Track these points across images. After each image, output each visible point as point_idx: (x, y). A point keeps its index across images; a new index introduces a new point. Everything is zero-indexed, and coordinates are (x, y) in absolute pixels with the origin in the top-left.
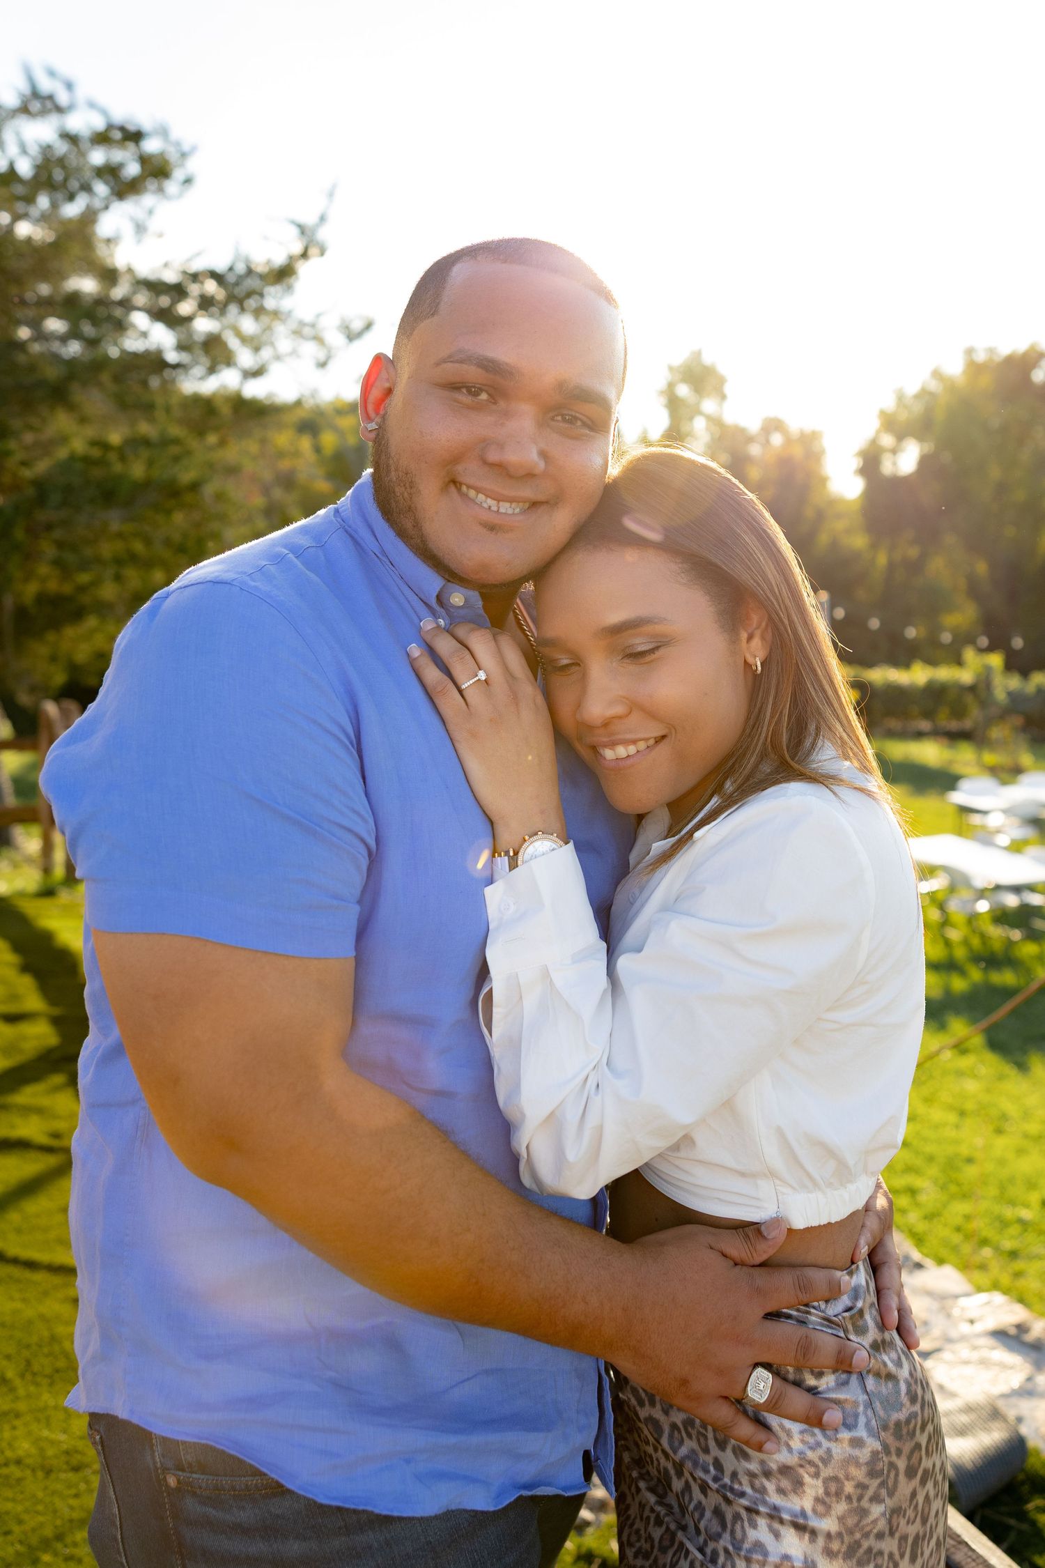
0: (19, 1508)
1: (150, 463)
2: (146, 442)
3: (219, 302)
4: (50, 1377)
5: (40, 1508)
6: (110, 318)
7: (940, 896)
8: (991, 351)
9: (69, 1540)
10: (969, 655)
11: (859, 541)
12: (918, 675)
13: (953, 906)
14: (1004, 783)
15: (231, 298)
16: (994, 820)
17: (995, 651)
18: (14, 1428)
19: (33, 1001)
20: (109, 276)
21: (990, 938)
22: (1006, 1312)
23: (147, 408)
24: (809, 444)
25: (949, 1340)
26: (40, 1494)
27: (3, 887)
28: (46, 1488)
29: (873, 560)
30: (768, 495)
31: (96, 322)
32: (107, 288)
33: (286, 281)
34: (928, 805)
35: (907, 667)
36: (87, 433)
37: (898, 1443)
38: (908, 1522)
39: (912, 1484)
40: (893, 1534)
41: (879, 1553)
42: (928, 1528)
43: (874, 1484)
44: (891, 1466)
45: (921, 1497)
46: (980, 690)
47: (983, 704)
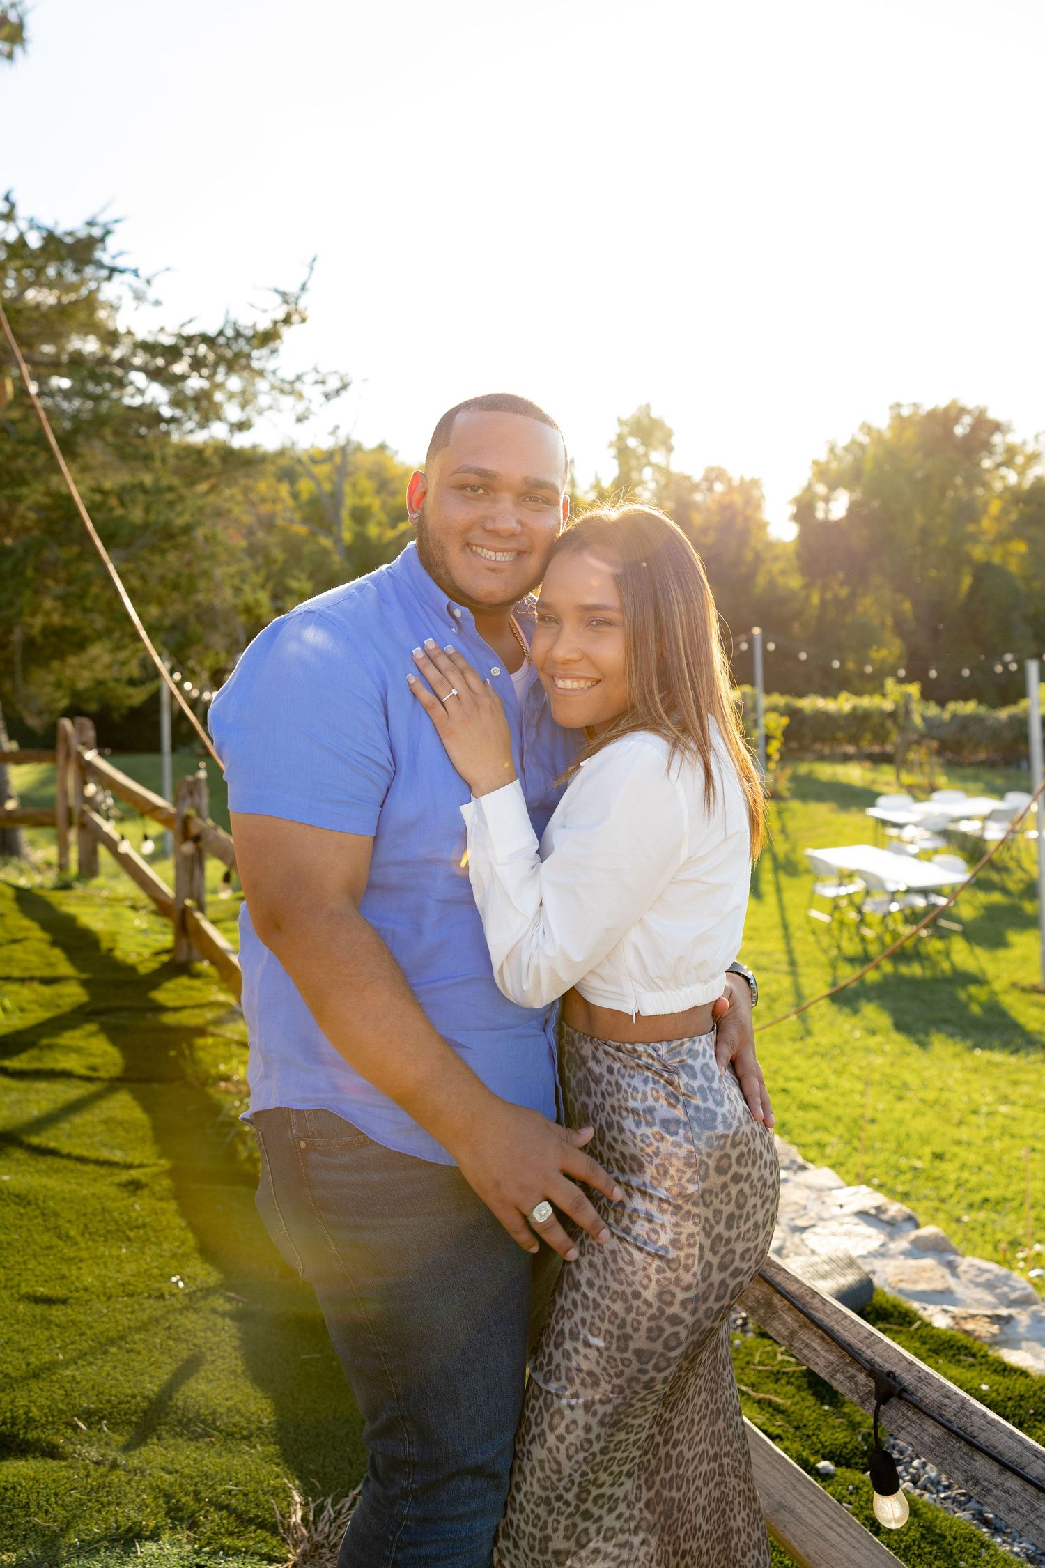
0: (89, 1319)
1: (147, 510)
2: (141, 487)
3: (209, 364)
4: (104, 1236)
5: (104, 1319)
6: (111, 378)
7: (857, 900)
8: (916, 406)
9: (129, 1339)
10: (890, 684)
11: (795, 582)
12: (844, 703)
13: (867, 909)
14: (916, 799)
15: (220, 359)
16: (908, 833)
18: (80, 1268)
19: (64, 968)
20: (111, 338)
21: (901, 936)
22: (868, 1198)
23: (147, 458)
24: (749, 492)
25: (822, 1219)
26: (105, 1311)
27: (23, 882)
28: (108, 1307)
29: (808, 598)
30: (710, 539)
31: (98, 380)
32: (108, 349)
33: (272, 345)
34: (850, 820)
35: (835, 696)
36: (89, 481)
37: (709, 1150)
38: (721, 1202)
39: (723, 1179)
40: (707, 1205)
41: (699, 1216)
42: (745, 1212)
43: (689, 1172)
44: (702, 1162)
45: (734, 1190)
46: (899, 716)
47: (902, 730)
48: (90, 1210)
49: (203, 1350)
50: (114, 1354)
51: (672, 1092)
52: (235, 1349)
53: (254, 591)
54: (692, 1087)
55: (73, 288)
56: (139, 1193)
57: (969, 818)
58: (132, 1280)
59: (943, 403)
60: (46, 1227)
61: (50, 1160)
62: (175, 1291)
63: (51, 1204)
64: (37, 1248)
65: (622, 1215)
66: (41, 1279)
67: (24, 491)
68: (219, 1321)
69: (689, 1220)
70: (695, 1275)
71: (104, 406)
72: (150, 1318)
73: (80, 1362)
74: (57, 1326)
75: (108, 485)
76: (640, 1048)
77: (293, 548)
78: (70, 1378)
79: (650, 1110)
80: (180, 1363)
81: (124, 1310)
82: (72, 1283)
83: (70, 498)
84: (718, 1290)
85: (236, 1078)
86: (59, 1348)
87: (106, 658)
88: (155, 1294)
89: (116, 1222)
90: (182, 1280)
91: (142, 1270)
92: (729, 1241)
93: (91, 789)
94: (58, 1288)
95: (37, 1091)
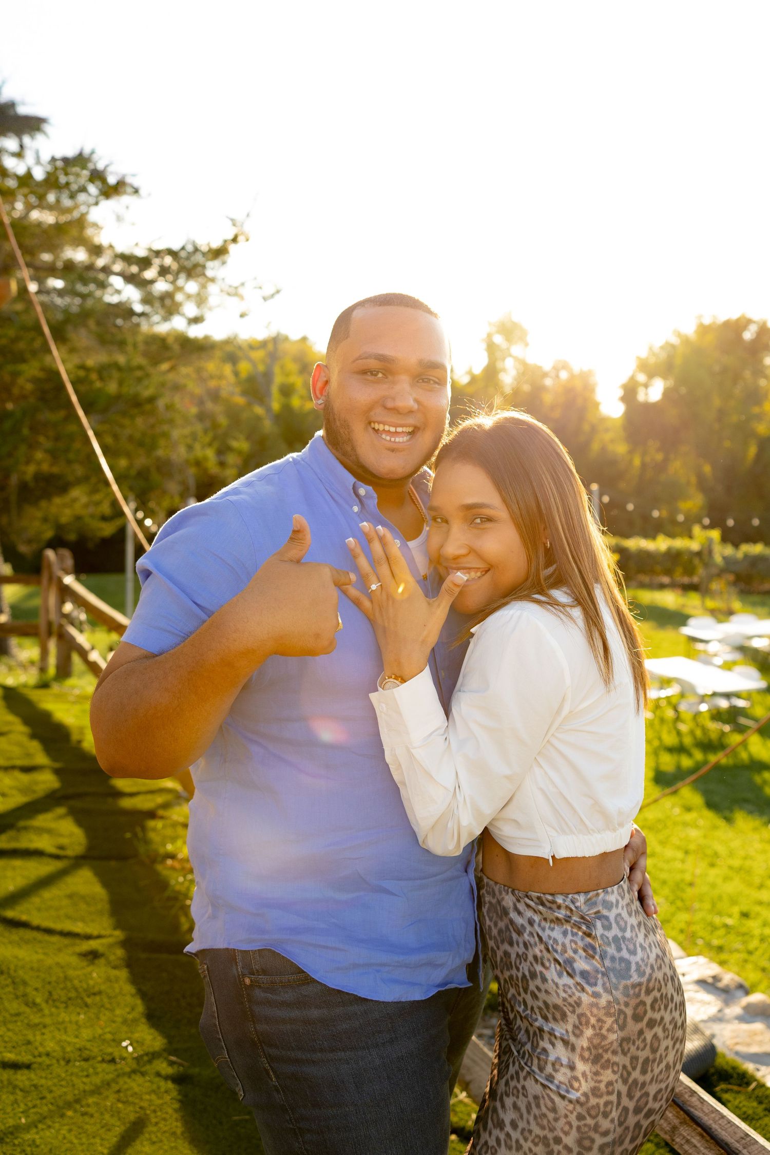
0: (50, 1083)
1: (121, 383)
2: (116, 366)
3: (173, 271)
4: (66, 1003)
5: (63, 1083)
6: (95, 281)
7: (674, 701)
8: (714, 317)
9: (84, 1103)
10: (697, 530)
11: (621, 449)
12: (661, 544)
13: (682, 708)
14: (720, 621)
15: (182, 269)
16: (712, 648)
17: (716, 529)
18: (43, 1034)
19: (41, 758)
20: (97, 250)
21: (708, 730)
22: (706, 968)
23: (121, 344)
24: (586, 380)
26: (63, 1075)
27: (10, 681)
28: (67, 1071)
29: (631, 462)
30: (557, 414)
31: (85, 282)
32: (94, 257)
33: (222, 258)
34: (666, 635)
35: (653, 537)
36: (75, 360)
37: (626, 999)
38: (638, 1049)
39: (639, 1026)
40: (624, 1053)
41: (615, 1064)
42: (658, 1055)
43: (609, 1021)
44: (621, 1012)
45: (649, 1036)
46: (704, 555)
47: (706, 565)
48: (54, 979)
49: (148, 1112)
50: (71, 1118)
51: (590, 944)
52: (176, 1111)
53: (203, 447)
54: (608, 938)
55: (69, 211)
56: (96, 961)
57: (759, 636)
58: (88, 1045)
59: (734, 315)
60: (15, 994)
61: (22, 932)
62: (125, 1055)
63: (21, 973)
64: (7, 1015)
65: (546, 1063)
66: (10, 1045)
67: (23, 367)
68: (162, 1083)
69: (608, 1068)
70: (612, 1121)
71: (90, 303)
72: (102, 1082)
73: (40, 1126)
74: (21, 1090)
75: (90, 362)
76: (559, 900)
77: (234, 415)
78: (30, 1142)
79: (570, 962)
80: (128, 1125)
81: (81, 1074)
82: (36, 1048)
83: (58, 374)
84: (634, 1131)
85: (180, 856)
86: (22, 1112)
87: (84, 499)
88: (108, 1058)
89: (76, 989)
90: (131, 1044)
91: (97, 1035)
92: (644, 1084)
93: (68, 607)
94: (23, 1054)
95: (14, 868)
